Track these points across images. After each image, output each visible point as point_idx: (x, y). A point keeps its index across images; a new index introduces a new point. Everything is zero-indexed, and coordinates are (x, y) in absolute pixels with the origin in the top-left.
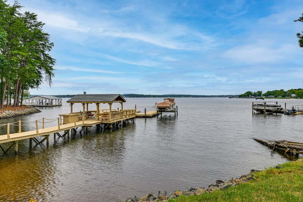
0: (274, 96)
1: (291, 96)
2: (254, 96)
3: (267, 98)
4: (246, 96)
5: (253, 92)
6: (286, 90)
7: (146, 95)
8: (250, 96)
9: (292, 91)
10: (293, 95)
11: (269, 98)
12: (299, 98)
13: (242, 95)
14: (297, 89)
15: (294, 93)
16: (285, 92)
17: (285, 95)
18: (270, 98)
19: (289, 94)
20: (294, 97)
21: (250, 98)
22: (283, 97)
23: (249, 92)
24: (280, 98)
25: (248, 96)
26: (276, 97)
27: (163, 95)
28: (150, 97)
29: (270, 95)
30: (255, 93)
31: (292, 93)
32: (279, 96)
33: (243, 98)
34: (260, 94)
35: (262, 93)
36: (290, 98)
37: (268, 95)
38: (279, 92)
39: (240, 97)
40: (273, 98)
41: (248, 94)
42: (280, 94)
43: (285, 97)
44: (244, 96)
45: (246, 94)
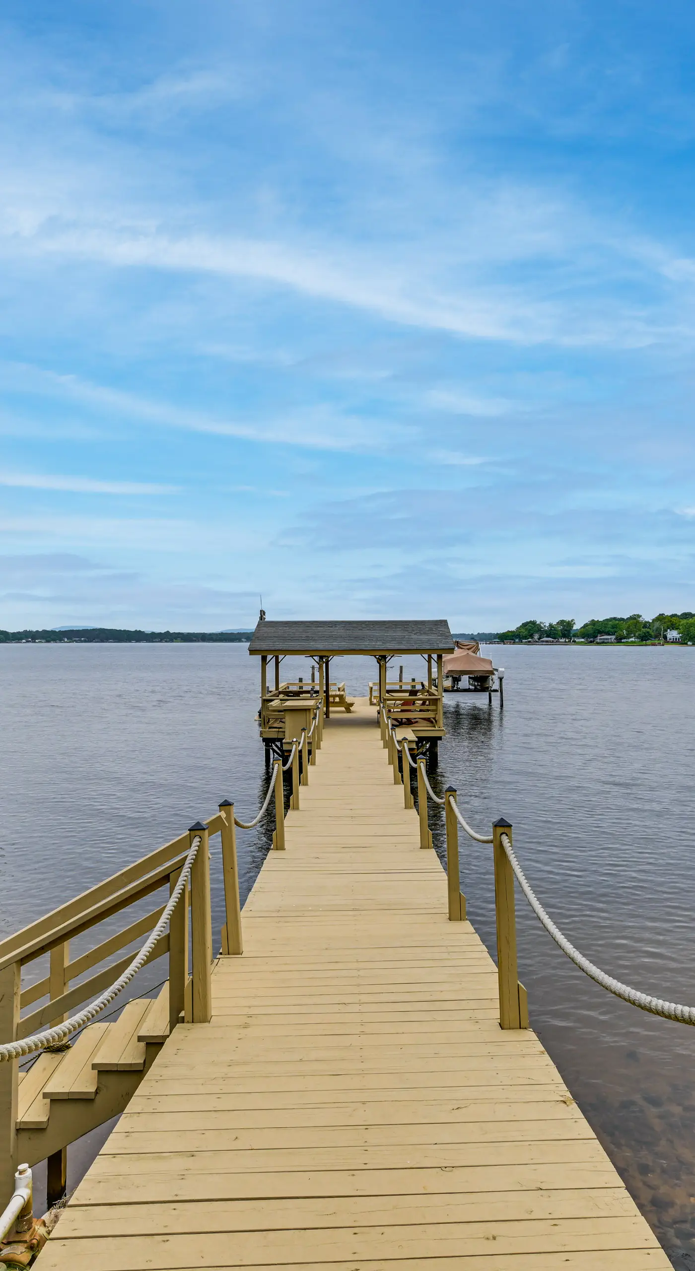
0: (613, 637)
1: (665, 637)
2: (548, 636)
3: (591, 642)
4: (526, 638)
5: (547, 625)
6: (648, 616)
7: (153, 633)
8: (536, 637)
9: (666, 622)
10: (673, 634)
11: (598, 644)
12: (689, 643)
13: (510, 634)
14: (679, 614)
15: (673, 627)
16: (646, 625)
17: (648, 632)
18: (603, 643)
19: (658, 629)
20: (675, 642)
21: (535, 643)
22: (642, 640)
23: (533, 623)
24: (633, 644)
25: (531, 636)
26: (621, 639)
27: (222, 634)
28: (171, 641)
29: (601, 633)
30: (551, 625)
31: (668, 626)
32: (629, 638)
33: (514, 643)
34: (566, 630)
35: (573, 627)
36: (663, 645)
37: (594, 632)
38: (629, 625)
39: (503, 642)
40: (611, 643)
41: (530, 630)
42: (631, 632)
43: (647, 640)
44: (518, 635)
45: (523, 630)
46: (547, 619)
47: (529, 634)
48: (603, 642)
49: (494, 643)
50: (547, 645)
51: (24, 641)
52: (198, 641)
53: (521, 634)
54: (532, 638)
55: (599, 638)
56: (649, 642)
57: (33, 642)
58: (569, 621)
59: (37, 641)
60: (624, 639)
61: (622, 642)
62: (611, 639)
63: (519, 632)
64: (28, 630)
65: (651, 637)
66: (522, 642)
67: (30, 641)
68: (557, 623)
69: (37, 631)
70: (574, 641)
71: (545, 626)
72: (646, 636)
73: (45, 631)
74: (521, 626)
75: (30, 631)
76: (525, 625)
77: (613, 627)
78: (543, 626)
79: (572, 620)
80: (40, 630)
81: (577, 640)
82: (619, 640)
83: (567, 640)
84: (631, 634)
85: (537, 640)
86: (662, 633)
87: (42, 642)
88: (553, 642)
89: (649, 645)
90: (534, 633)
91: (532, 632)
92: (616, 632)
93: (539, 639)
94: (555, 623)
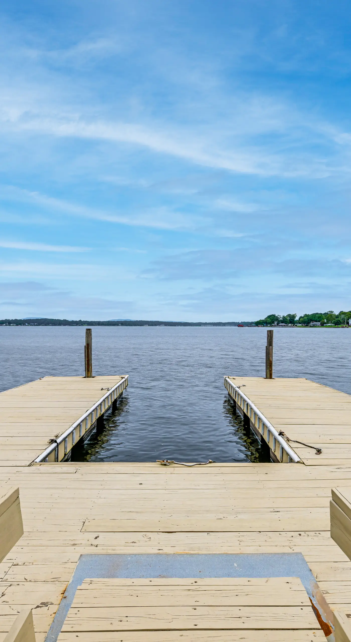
1: (348, 323)
2: (282, 323)
3: (306, 326)
4: (270, 323)
8: (276, 323)
9: (347, 315)
11: (311, 326)
13: (261, 322)
16: (336, 316)
17: (338, 320)
19: (343, 319)
22: (336, 325)
23: (274, 316)
27: (109, 322)
28: (82, 325)
29: (312, 321)
30: (283, 316)
31: (349, 317)
32: (328, 324)
33: (264, 326)
34: (292, 319)
35: (295, 318)
36: (348, 327)
37: (308, 321)
38: (328, 316)
39: (258, 326)
40: (318, 326)
41: (272, 319)
42: (329, 320)
43: (339, 325)
44: (265, 322)
45: (268, 320)
46: (281, 314)
47: (272, 322)
48: (314, 326)
49: (252, 326)
50: (283, 327)
51: (4, 325)
52: (96, 325)
53: (267, 321)
54: (274, 323)
55: (311, 323)
56: (339, 326)
57: (9, 326)
58: (293, 315)
59: (11, 325)
60: (325, 324)
61: (324, 326)
62: (318, 324)
63: (266, 320)
64: (7, 319)
65: (341, 323)
66: (267, 326)
67: (7, 325)
68: (287, 316)
69: (12, 320)
70: (296, 326)
71: (281, 317)
72: (338, 323)
73: (16, 320)
74: (267, 318)
75: (8, 320)
76: (269, 317)
77: (319, 318)
78: (279, 317)
79: (295, 314)
80: (14, 319)
81: (298, 325)
82: (322, 325)
83: (292, 325)
84: (329, 321)
85: (276, 325)
86: (346, 321)
87: (14, 326)
88: (285, 325)
89: (340, 327)
90: (274, 321)
91: (273, 320)
92: (320, 320)
93: (278, 324)
94: (285, 316)
